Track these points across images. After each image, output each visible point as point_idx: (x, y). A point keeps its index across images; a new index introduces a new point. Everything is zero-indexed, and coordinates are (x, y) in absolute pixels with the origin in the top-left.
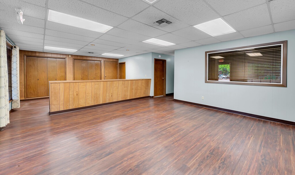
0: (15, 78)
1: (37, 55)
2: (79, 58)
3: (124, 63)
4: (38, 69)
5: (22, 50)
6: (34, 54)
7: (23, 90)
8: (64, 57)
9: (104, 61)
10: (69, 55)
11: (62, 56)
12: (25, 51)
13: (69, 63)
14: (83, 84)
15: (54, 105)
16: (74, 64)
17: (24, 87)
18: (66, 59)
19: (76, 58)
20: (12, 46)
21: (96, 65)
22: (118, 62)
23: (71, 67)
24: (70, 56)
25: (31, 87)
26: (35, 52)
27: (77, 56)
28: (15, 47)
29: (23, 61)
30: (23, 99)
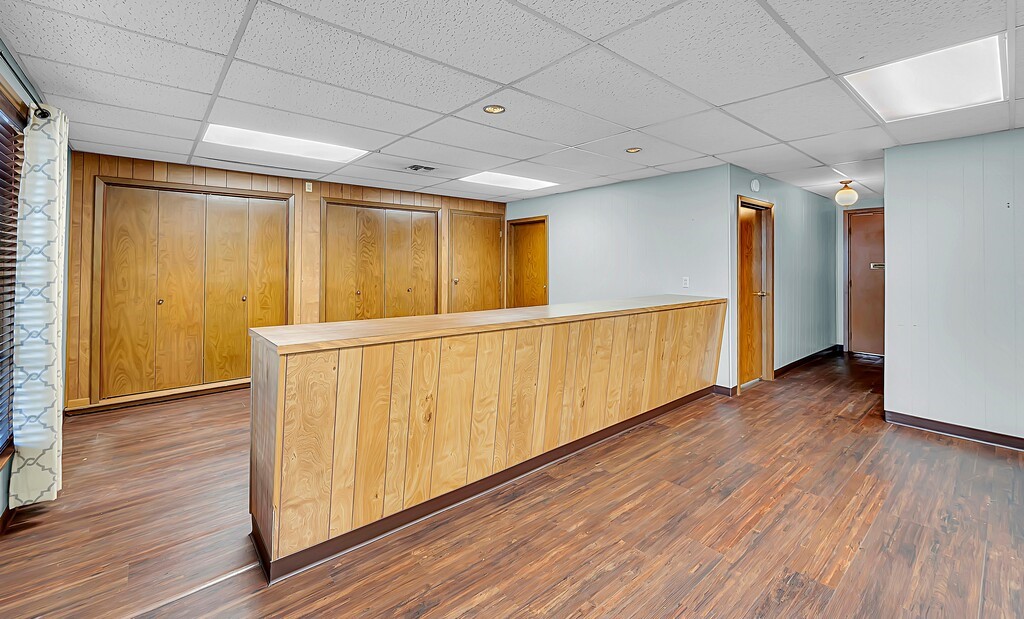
0: (40, 306)
1: (161, 176)
2: (347, 196)
3: (542, 221)
4: (160, 248)
5: (83, 153)
6: (142, 175)
7: (85, 356)
8: (283, 189)
9: (451, 213)
10: (304, 181)
11: (272, 188)
12: (98, 158)
13: (306, 218)
14: (461, 348)
15: (295, 507)
16: (324, 225)
17: (87, 341)
18: (292, 199)
19: (336, 195)
20: (26, 109)
21: (418, 228)
22: (503, 215)
23: (314, 238)
24: (309, 187)
25: (122, 340)
26: (150, 164)
27: (341, 186)
28: (44, 114)
29: (91, 207)
30: (83, 403)
